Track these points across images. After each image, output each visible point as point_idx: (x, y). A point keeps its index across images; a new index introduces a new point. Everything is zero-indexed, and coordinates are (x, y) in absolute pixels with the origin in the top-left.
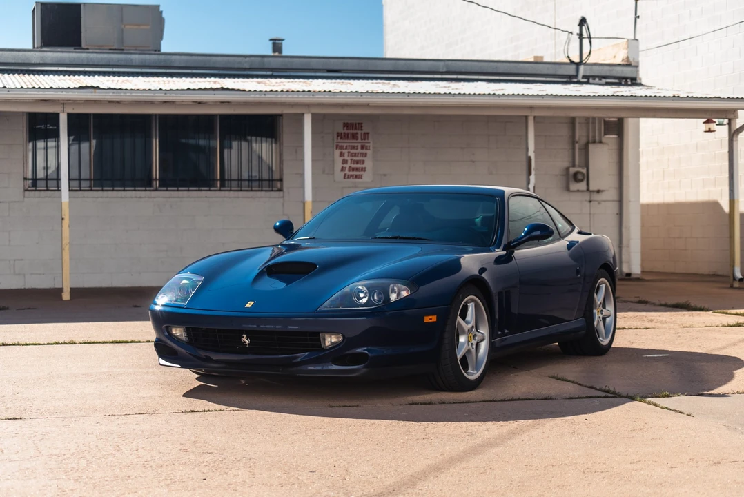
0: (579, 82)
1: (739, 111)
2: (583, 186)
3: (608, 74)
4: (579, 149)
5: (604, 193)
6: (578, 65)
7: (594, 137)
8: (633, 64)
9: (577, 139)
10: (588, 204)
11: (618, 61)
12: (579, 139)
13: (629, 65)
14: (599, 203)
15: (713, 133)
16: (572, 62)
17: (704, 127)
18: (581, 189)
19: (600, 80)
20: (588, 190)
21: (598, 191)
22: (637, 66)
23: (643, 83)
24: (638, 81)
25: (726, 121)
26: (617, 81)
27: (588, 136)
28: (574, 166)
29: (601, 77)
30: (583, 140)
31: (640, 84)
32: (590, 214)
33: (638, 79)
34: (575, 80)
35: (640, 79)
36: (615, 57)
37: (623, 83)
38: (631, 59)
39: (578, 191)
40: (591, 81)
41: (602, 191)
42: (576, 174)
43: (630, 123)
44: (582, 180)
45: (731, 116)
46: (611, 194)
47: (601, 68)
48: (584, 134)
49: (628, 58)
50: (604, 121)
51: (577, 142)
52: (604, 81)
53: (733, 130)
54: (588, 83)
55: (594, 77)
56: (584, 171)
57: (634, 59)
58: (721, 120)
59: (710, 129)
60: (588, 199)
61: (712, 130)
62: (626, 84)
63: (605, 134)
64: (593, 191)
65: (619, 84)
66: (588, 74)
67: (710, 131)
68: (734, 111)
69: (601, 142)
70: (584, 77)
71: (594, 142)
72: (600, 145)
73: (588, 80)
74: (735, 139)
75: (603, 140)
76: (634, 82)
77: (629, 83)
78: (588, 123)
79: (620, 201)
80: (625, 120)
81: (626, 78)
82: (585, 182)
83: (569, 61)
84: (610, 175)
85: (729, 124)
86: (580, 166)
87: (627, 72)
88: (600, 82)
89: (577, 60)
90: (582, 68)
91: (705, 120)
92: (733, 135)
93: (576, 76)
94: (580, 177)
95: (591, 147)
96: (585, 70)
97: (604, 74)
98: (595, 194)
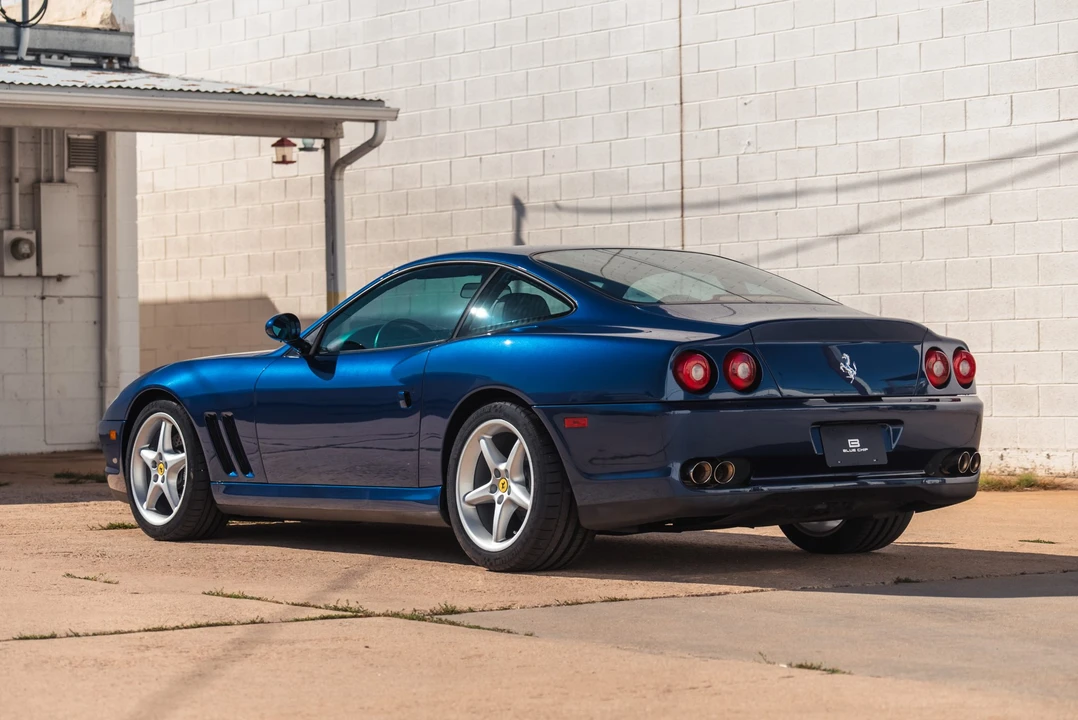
0: (19, 62)
1: (346, 125)
2: (28, 267)
3: (76, 47)
4: (20, 194)
5: (70, 280)
6: (19, 26)
7: (50, 170)
8: (122, 30)
9: (17, 173)
10: (38, 302)
11: (93, 22)
12: (20, 174)
13: (115, 31)
14: (60, 301)
15: (290, 165)
16: (10, 21)
17: (273, 154)
18: (25, 273)
19: (61, 58)
20: (39, 275)
21: (60, 278)
22: (131, 34)
23: (141, 66)
24: (133, 64)
25: (319, 143)
26: (92, 62)
27: (38, 170)
28: (11, 227)
29: (63, 54)
30: (29, 177)
31: (138, 70)
32: (43, 322)
33: (132, 59)
34: (14, 57)
35: (137, 60)
36: (84, 15)
37: (105, 66)
38: (119, 20)
39: (20, 276)
40: (43, 59)
41: (67, 277)
42: (16, 243)
43: (118, 141)
44: (28, 256)
45: (330, 133)
46: (82, 284)
47: (63, 34)
48: (31, 164)
49: (112, 16)
50: (69, 139)
51: (17, 180)
52: (68, 61)
53: (334, 161)
54: (37, 63)
55: (49, 53)
56: (32, 237)
57: (124, 20)
58: (309, 141)
59: (284, 157)
60: (39, 293)
61: (288, 159)
62: (111, 69)
63: (70, 166)
64: (49, 277)
65: (98, 67)
66: (38, 46)
67: (284, 161)
68: (336, 123)
69: (62, 181)
70: (30, 51)
71: (50, 180)
72: (62, 188)
73: (37, 57)
74: (337, 177)
75: (68, 176)
76: (125, 64)
77: (117, 66)
78: (37, 143)
79: (101, 297)
80: (109, 134)
81: (110, 57)
82: (33, 259)
83: (5, 20)
84: (80, 246)
85: (326, 148)
86: (23, 229)
87: (112, 45)
88: (61, 62)
89: (19, 18)
90: (27, 33)
91: (275, 140)
92: (333, 170)
93: (16, 49)
94: (25, 249)
95: (44, 188)
96: (32, 39)
97: (68, 47)
98: (53, 282)
